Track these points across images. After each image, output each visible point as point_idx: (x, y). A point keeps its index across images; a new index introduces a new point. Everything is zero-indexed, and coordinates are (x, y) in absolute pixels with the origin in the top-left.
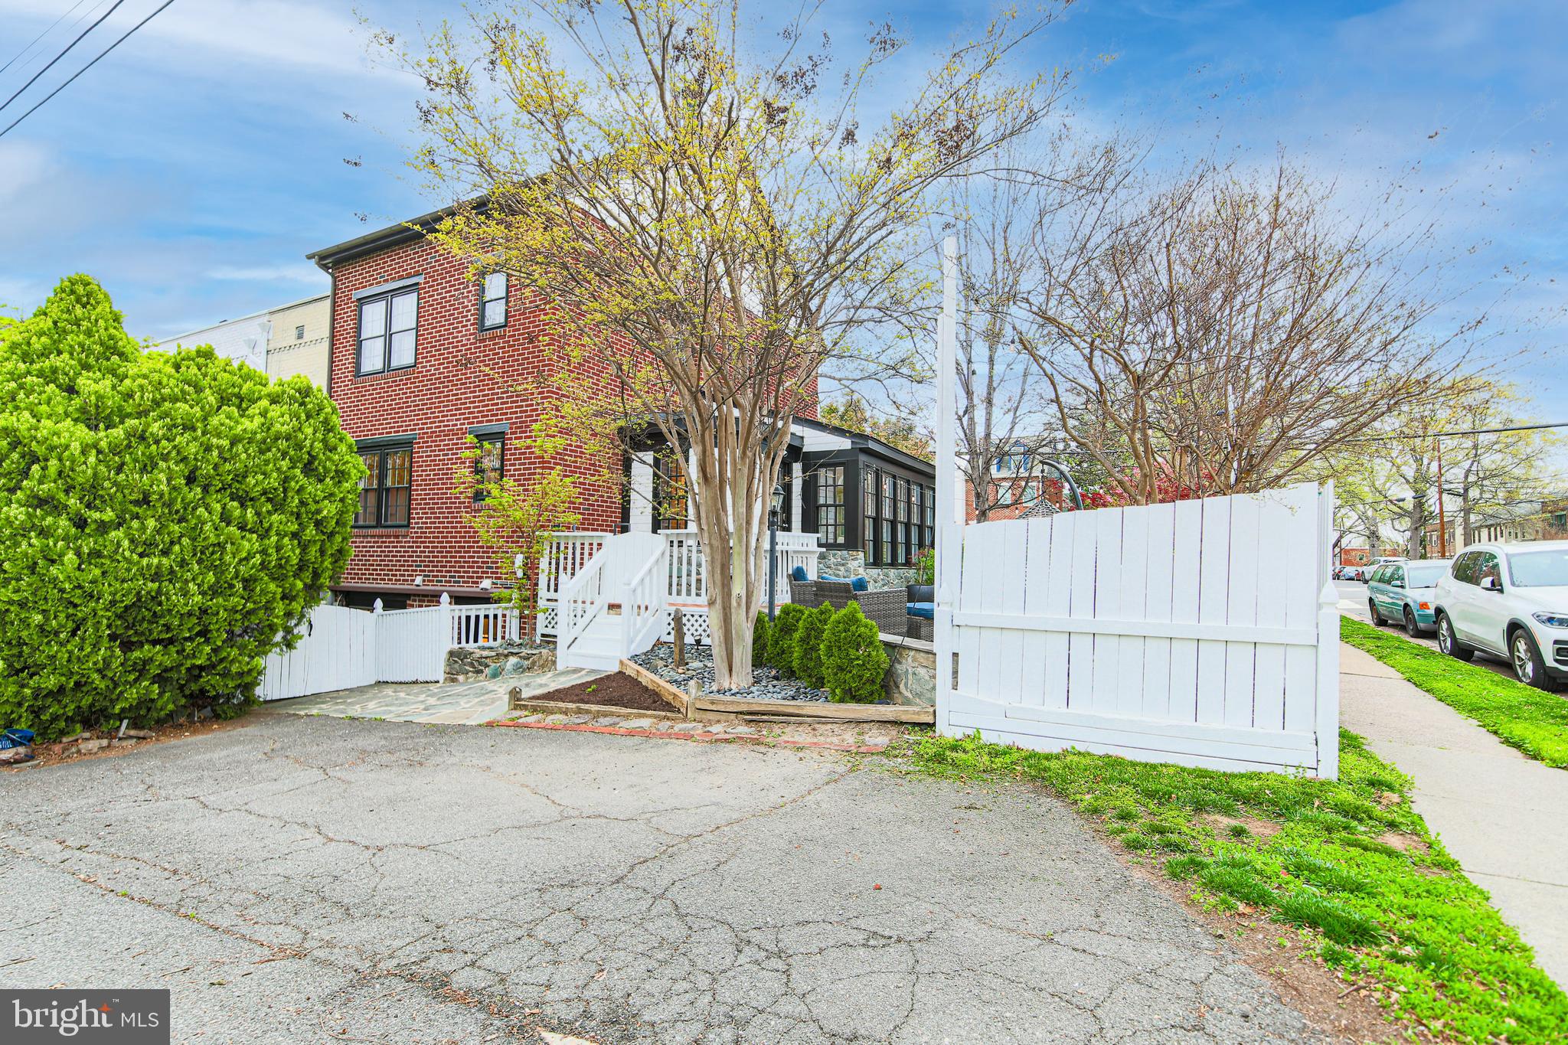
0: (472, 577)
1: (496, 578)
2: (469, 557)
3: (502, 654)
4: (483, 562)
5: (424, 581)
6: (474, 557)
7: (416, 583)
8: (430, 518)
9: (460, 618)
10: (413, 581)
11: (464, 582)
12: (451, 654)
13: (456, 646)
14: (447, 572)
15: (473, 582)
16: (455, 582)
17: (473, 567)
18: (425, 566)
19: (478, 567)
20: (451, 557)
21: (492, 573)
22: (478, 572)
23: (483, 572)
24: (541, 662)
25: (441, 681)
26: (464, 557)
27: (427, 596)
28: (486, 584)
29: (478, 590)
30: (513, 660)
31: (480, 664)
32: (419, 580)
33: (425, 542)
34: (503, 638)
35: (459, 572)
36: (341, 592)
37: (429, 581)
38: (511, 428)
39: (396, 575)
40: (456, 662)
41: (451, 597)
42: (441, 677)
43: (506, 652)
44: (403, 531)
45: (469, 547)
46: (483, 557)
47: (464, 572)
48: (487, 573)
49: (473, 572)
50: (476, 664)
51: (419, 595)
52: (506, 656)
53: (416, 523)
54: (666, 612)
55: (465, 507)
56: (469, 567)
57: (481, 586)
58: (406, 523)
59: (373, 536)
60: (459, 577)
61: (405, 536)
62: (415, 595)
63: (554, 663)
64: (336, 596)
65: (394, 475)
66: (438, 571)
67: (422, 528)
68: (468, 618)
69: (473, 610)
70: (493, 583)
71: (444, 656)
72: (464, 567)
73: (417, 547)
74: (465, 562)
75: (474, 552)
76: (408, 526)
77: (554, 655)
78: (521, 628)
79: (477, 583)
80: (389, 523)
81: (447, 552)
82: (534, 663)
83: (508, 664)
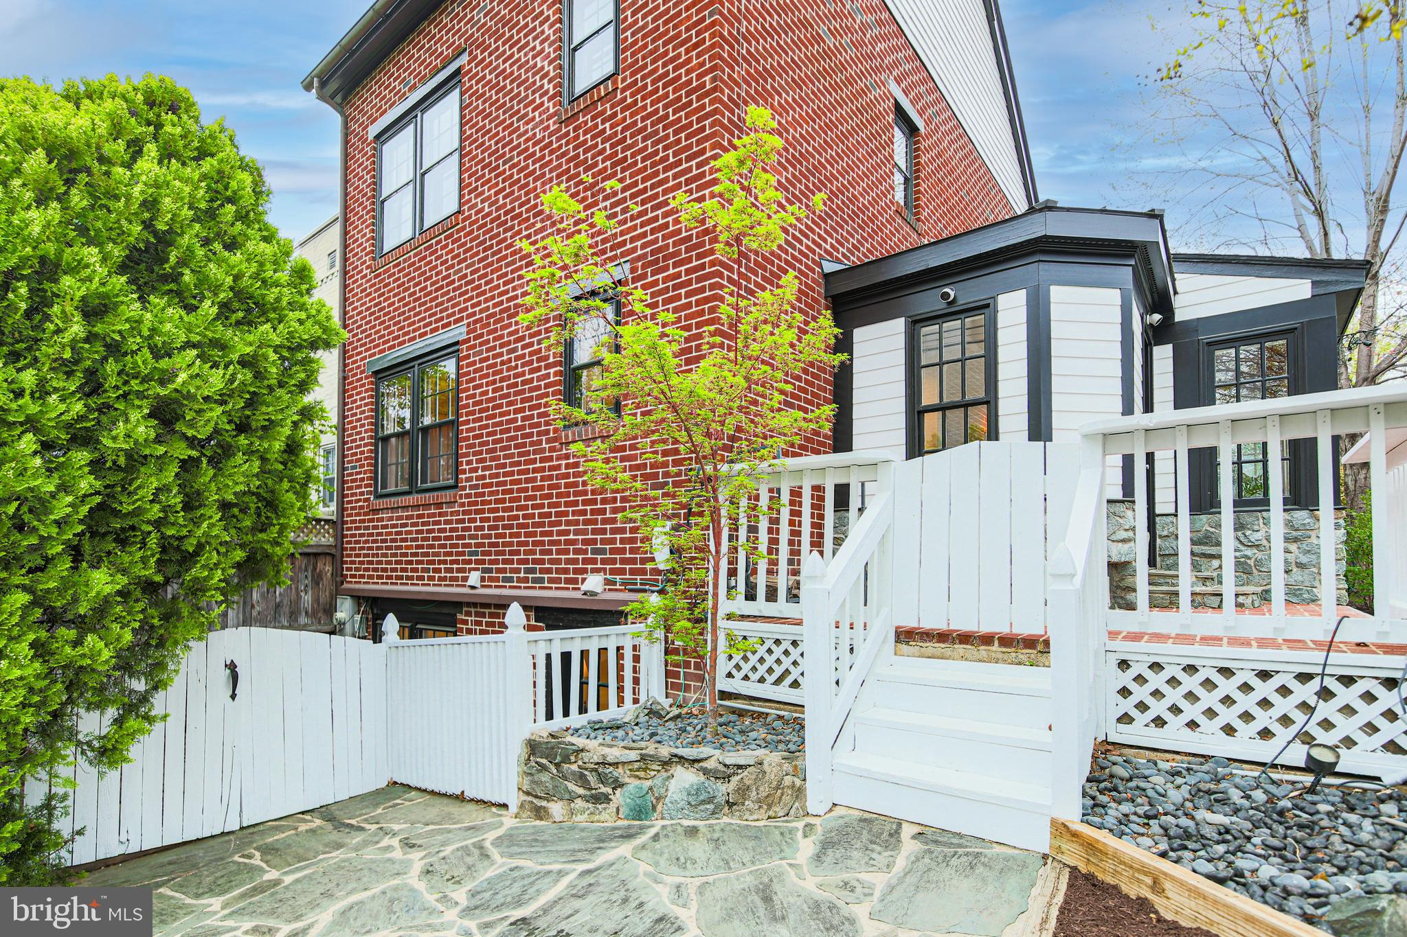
0: (566, 571)
1: (613, 572)
2: (560, 533)
3: (654, 758)
4: (585, 542)
5: (483, 579)
6: (567, 533)
7: (470, 582)
8: (490, 468)
9: (548, 657)
10: (465, 579)
11: (551, 580)
12: (533, 747)
13: (543, 729)
14: (520, 562)
15: (568, 581)
16: (535, 580)
17: (567, 552)
18: (484, 553)
19: (576, 552)
20: (527, 535)
21: (604, 561)
22: (575, 561)
23: (585, 561)
24: (764, 790)
25: (513, 808)
26: (550, 534)
27: (487, 606)
28: (594, 582)
29: (578, 595)
30: (685, 778)
31: (602, 779)
32: (474, 578)
33: (482, 511)
34: (636, 701)
35: (542, 562)
36: (367, 599)
37: (491, 579)
38: (633, 270)
39: (439, 570)
40: (543, 768)
41: (525, 608)
42: (514, 800)
43: (665, 752)
44: (447, 495)
45: (558, 514)
46: (585, 532)
47: (551, 561)
48: (594, 561)
49: (568, 561)
50: (592, 778)
51: (475, 605)
52: (666, 764)
53: (468, 480)
54: (1113, 660)
55: (548, 441)
56: (559, 552)
57: (584, 587)
58: (451, 482)
59: (405, 508)
60: (542, 571)
61: (451, 504)
62: (469, 604)
63: (799, 793)
64: (359, 605)
65: (434, 403)
66: (505, 562)
67: (476, 487)
68: (566, 657)
69: (576, 640)
70: (607, 582)
71: (517, 750)
72: (550, 552)
73: (471, 521)
74: (552, 543)
75: (568, 523)
76: (455, 487)
77: (800, 772)
78: (668, 674)
79: (575, 581)
80: (429, 485)
81: (520, 526)
82: (743, 791)
83: (673, 785)
